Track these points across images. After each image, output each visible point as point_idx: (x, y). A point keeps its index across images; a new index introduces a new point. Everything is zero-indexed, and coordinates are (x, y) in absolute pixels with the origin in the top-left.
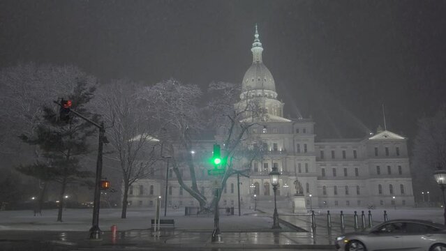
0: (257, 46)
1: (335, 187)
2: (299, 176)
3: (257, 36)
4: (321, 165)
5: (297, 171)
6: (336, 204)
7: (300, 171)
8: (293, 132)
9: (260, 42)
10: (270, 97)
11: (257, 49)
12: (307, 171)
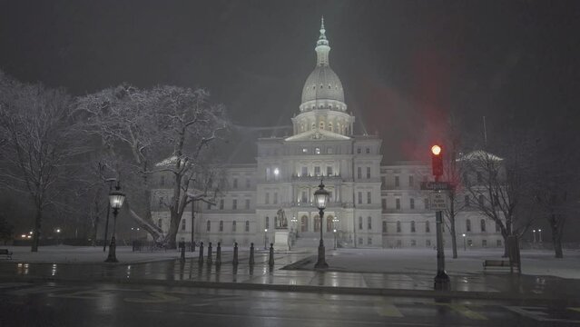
0: (322, 44)
1: (413, 223)
2: (359, 208)
3: (323, 31)
4: (395, 195)
5: (357, 201)
6: (414, 244)
7: (360, 202)
8: (353, 153)
9: (327, 39)
10: (336, 109)
11: (323, 48)
12: (369, 201)
